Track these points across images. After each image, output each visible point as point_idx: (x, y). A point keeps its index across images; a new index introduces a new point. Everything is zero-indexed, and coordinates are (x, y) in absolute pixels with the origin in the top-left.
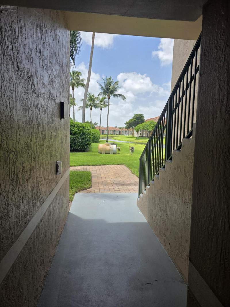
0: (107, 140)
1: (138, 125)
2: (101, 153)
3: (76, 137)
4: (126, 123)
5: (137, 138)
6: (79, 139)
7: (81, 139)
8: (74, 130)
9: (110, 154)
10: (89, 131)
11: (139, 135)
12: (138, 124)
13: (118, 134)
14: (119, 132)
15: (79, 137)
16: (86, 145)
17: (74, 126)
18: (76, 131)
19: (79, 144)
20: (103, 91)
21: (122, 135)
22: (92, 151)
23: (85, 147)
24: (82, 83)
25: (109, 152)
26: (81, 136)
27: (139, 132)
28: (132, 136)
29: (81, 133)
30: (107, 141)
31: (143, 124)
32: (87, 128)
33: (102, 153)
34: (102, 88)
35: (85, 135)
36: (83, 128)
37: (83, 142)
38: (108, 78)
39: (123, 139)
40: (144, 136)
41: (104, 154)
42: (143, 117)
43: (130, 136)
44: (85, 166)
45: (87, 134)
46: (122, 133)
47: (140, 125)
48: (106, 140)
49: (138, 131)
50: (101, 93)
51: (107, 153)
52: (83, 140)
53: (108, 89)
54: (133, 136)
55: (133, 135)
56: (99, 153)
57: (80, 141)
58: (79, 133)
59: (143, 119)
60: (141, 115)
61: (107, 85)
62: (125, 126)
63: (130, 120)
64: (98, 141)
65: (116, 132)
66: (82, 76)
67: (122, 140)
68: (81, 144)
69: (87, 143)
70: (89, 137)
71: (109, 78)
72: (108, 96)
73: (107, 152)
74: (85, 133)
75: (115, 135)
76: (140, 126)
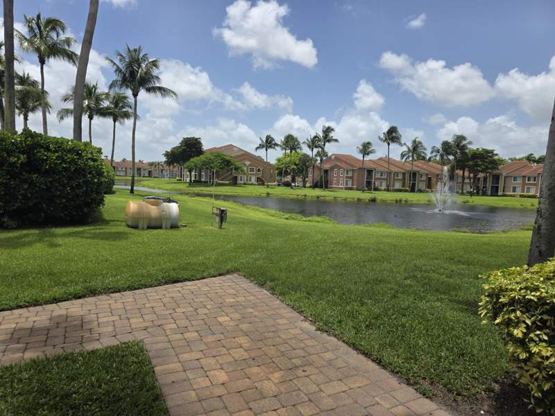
0: (132, 187)
1: (192, 160)
2: (135, 227)
3: (56, 181)
4: (167, 154)
5: (190, 185)
6: (64, 186)
7: (72, 188)
8: (46, 160)
9: (160, 227)
10: (96, 164)
11: (193, 179)
12: (191, 157)
13: (147, 175)
14: (150, 171)
15: (66, 182)
16: (88, 205)
17: (48, 149)
18: (56, 164)
19: (64, 200)
20: (120, 79)
21: (155, 177)
22: (106, 222)
23: (86, 210)
24: (67, 48)
25: (158, 224)
26: (70, 179)
27: (193, 173)
28: (178, 180)
29: (73, 169)
30: (132, 191)
31: (202, 156)
32: (90, 156)
33: (140, 227)
34: (118, 70)
35: (85, 176)
36: (78, 154)
37: (77, 196)
38: (132, 49)
39: (161, 186)
40: (203, 180)
41: (143, 229)
42: (200, 143)
43: (175, 180)
44: (100, 293)
45: (90, 173)
46: (155, 174)
47: (196, 158)
48: (130, 188)
49: (190, 171)
50: (116, 81)
51: (155, 225)
52: (78, 191)
53: (133, 74)
54: (181, 180)
55: (180, 178)
56: (128, 226)
57: (69, 194)
58: (66, 169)
59: (201, 148)
60: (197, 139)
61: (130, 65)
62: (164, 159)
63: (175, 148)
64: (111, 190)
65: (142, 172)
66: (66, 31)
67: (159, 188)
68: (72, 203)
69: (91, 199)
70: (96, 180)
71: (135, 50)
72: (133, 90)
73: (153, 223)
74: (84, 170)
75: (139, 178)
76: (195, 160)
